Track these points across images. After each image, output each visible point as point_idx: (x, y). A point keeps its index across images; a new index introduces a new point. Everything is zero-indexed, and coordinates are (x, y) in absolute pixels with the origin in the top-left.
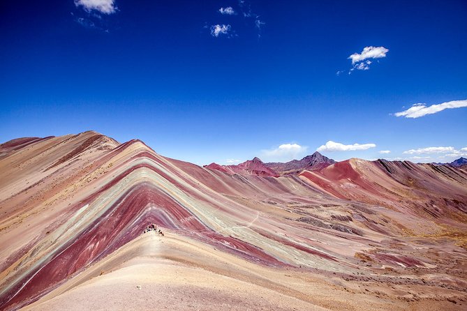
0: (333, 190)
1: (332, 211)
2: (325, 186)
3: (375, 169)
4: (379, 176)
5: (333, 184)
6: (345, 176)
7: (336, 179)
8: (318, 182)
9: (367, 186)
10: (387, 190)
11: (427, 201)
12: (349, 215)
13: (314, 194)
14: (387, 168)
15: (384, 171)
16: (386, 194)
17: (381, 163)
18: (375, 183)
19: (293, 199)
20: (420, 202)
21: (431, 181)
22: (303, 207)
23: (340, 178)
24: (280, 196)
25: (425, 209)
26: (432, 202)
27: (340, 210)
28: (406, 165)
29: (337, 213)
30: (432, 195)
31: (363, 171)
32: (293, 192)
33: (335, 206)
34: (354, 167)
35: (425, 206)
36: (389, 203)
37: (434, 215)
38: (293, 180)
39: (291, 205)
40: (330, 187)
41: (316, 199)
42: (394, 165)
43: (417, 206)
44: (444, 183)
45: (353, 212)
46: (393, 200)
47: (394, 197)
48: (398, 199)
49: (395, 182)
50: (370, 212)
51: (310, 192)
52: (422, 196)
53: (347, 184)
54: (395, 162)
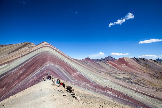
0: (119, 68)
1: (123, 76)
2: (116, 66)
3: (133, 61)
4: (135, 63)
5: (119, 66)
6: (123, 63)
7: (119, 64)
8: (113, 65)
9: (131, 67)
10: (139, 69)
11: (154, 73)
12: (130, 77)
13: (114, 69)
14: (137, 61)
15: (137, 62)
16: (139, 70)
17: (135, 59)
18: (134, 66)
19: (107, 71)
20: (151, 73)
21: (154, 65)
22: (112, 74)
23: (121, 64)
24: (102, 70)
25: (154, 76)
26: (156, 73)
27: (126, 75)
28: (144, 60)
29: (125, 76)
30: (156, 70)
31: (129, 62)
32: (106, 68)
33: (124, 74)
34: (126, 60)
35: (154, 75)
36: (140, 73)
37: (158, 78)
38: (105, 64)
39: (107, 73)
40: (118, 67)
41: (115, 71)
42: (140, 60)
43: (151, 75)
44: (159, 66)
45: (131, 76)
46: (142, 72)
47: (142, 71)
48: (143, 72)
49: (141, 66)
50: (137, 76)
51: (112, 68)
52: (152, 71)
53: (124, 66)
54: (140, 59)
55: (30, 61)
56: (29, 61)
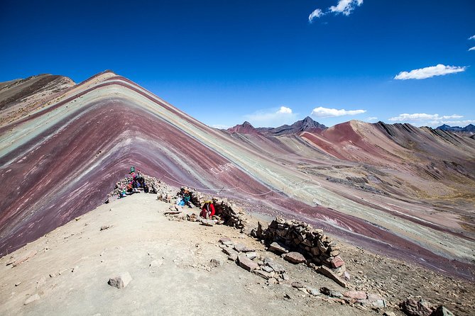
0: (335, 152)
1: (346, 173)
2: (327, 148)
3: (376, 131)
4: (380, 139)
5: (335, 147)
6: (346, 139)
7: (337, 141)
8: (320, 143)
9: (369, 149)
10: (388, 153)
11: (428, 163)
12: (364, 176)
13: (320, 155)
14: (387, 131)
15: (385, 134)
16: (388, 156)
17: (381, 126)
18: (376, 146)
19: (301, 160)
20: (421, 164)
21: (431, 143)
22: (315, 168)
23: (341, 141)
24: (286, 157)
25: (426, 171)
26: (433, 165)
27: (354, 172)
28: (406, 128)
29: (352, 175)
30: (432, 157)
31: (365, 134)
32: (298, 153)
33: (348, 167)
34: (355, 129)
35: (426, 169)
36: (392, 164)
37: (435, 177)
38: (296, 141)
39: (302, 166)
40: (332, 149)
41: (323, 160)
42: (395, 128)
43: (418, 168)
44: (442, 146)
45: (367, 174)
46: (395, 162)
47: (397, 160)
48: (400, 161)
49: (396, 145)
50: (383, 174)
51: (315, 153)
52: (423, 159)
53: (348, 146)
54: (395, 125)
55: (62, 132)
56: (57, 132)
